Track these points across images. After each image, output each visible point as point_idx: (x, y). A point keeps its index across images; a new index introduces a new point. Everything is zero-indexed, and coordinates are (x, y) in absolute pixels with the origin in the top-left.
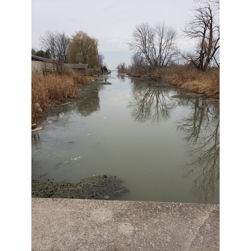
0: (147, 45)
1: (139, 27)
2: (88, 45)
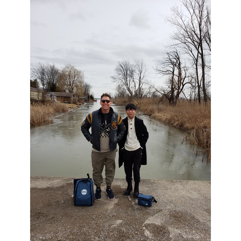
0: (128, 79)
1: (121, 63)
2: (75, 76)
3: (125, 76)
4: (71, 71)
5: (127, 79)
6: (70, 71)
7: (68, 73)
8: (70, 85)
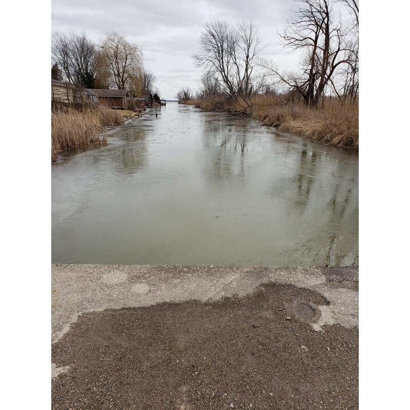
1: (211, 27)
2: (126, 56)
3: (219, 54)
4: (119, 46)
5: (222, 59)
6: (117, 47)
7: (112, 52)
8: (119, 75)
